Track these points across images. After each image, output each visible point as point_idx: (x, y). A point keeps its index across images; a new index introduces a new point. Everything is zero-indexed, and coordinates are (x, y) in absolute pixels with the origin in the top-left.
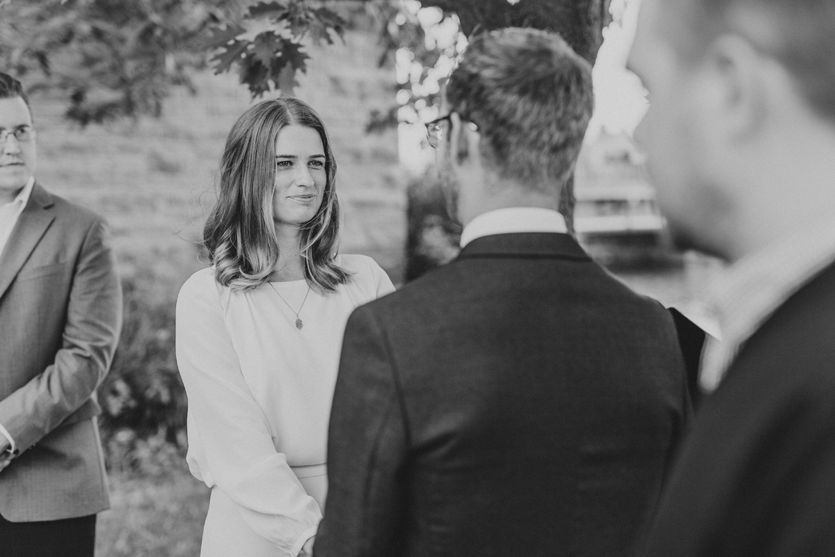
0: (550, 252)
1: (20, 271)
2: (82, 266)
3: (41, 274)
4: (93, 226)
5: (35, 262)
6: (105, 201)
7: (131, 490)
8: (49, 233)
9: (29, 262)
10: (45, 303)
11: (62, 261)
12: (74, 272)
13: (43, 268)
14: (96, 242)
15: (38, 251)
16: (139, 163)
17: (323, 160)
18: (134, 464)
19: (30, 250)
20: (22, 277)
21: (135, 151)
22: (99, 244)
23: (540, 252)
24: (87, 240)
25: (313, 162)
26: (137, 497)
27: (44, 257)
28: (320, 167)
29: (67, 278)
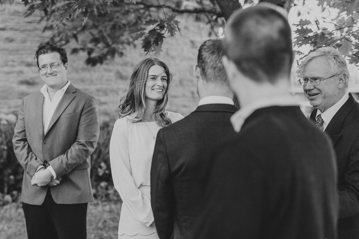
0: (222, 110)
1: (62, 114)
2: (83, 114)
3: (69, 116)
4: (89, 99)
5: (67, 111)
6: (98, 90)
7: (105, 205)
8: (73, 101)
9: (65, 111)
10: (70, 126)
11: (77, 111)
12: (81, 115)
13: (70, 114)
14: (89, 105)
15: (68, 108)
16: (112, 75)
17: (166, 78)
18: (107, 196)
19: (66, 107)
20: (62, 117)
21: (110, 71)
22: (91, 105)
23: (217, 110)
24: (86, 104)
25: (163, 79)
26: (107, 208)
27: (70, 110)
28: (165, 80)
29: (78, 117)
